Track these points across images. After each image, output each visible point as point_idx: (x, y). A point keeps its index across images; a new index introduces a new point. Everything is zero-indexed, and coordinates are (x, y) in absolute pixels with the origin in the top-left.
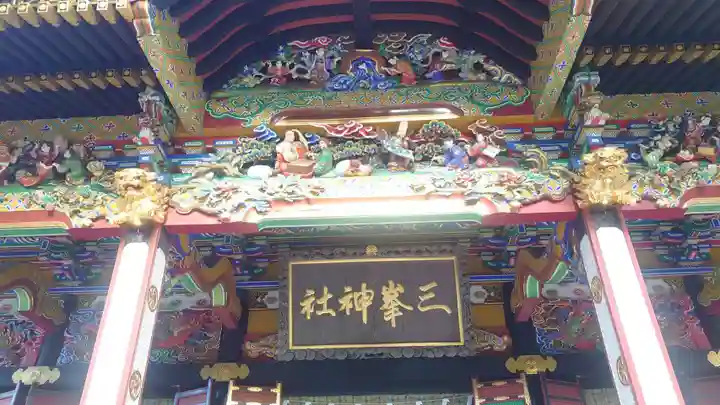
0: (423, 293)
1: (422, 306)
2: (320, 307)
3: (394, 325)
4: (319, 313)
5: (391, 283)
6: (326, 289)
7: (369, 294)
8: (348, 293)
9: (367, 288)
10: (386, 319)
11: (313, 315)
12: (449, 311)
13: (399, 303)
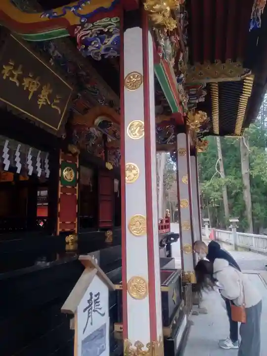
0: (57, 99)
1: (54, 105)
2: (13, 76)
3: (40, 107)
4: (11, 79)
5: (49, 85)
6: (21, 66)
7: (38, 85)
8: (29, 77)
9: (39, 81)
10: (39, 103)
11: (8, 78)
12: (60, 112)
13: (47, 98)
